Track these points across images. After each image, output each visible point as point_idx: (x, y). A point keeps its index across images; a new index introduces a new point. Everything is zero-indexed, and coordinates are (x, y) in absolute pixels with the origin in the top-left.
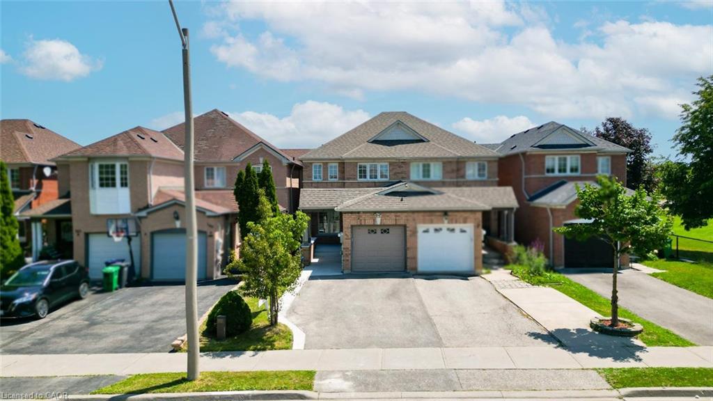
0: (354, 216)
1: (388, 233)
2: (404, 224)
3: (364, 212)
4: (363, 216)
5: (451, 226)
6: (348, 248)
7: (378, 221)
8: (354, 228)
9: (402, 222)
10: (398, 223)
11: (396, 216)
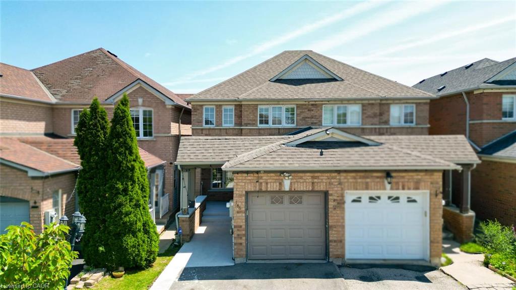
0: (251, 177)
1: (301, 203)
2: (324, 189)
3: (266, 172)
4: (265, 177)
5: (395, 193)
6: (241, 227)
7: (287, 185)
8: (250, 196)
9: (322, 187)
10: (316, 188)
11: (313, 177)
